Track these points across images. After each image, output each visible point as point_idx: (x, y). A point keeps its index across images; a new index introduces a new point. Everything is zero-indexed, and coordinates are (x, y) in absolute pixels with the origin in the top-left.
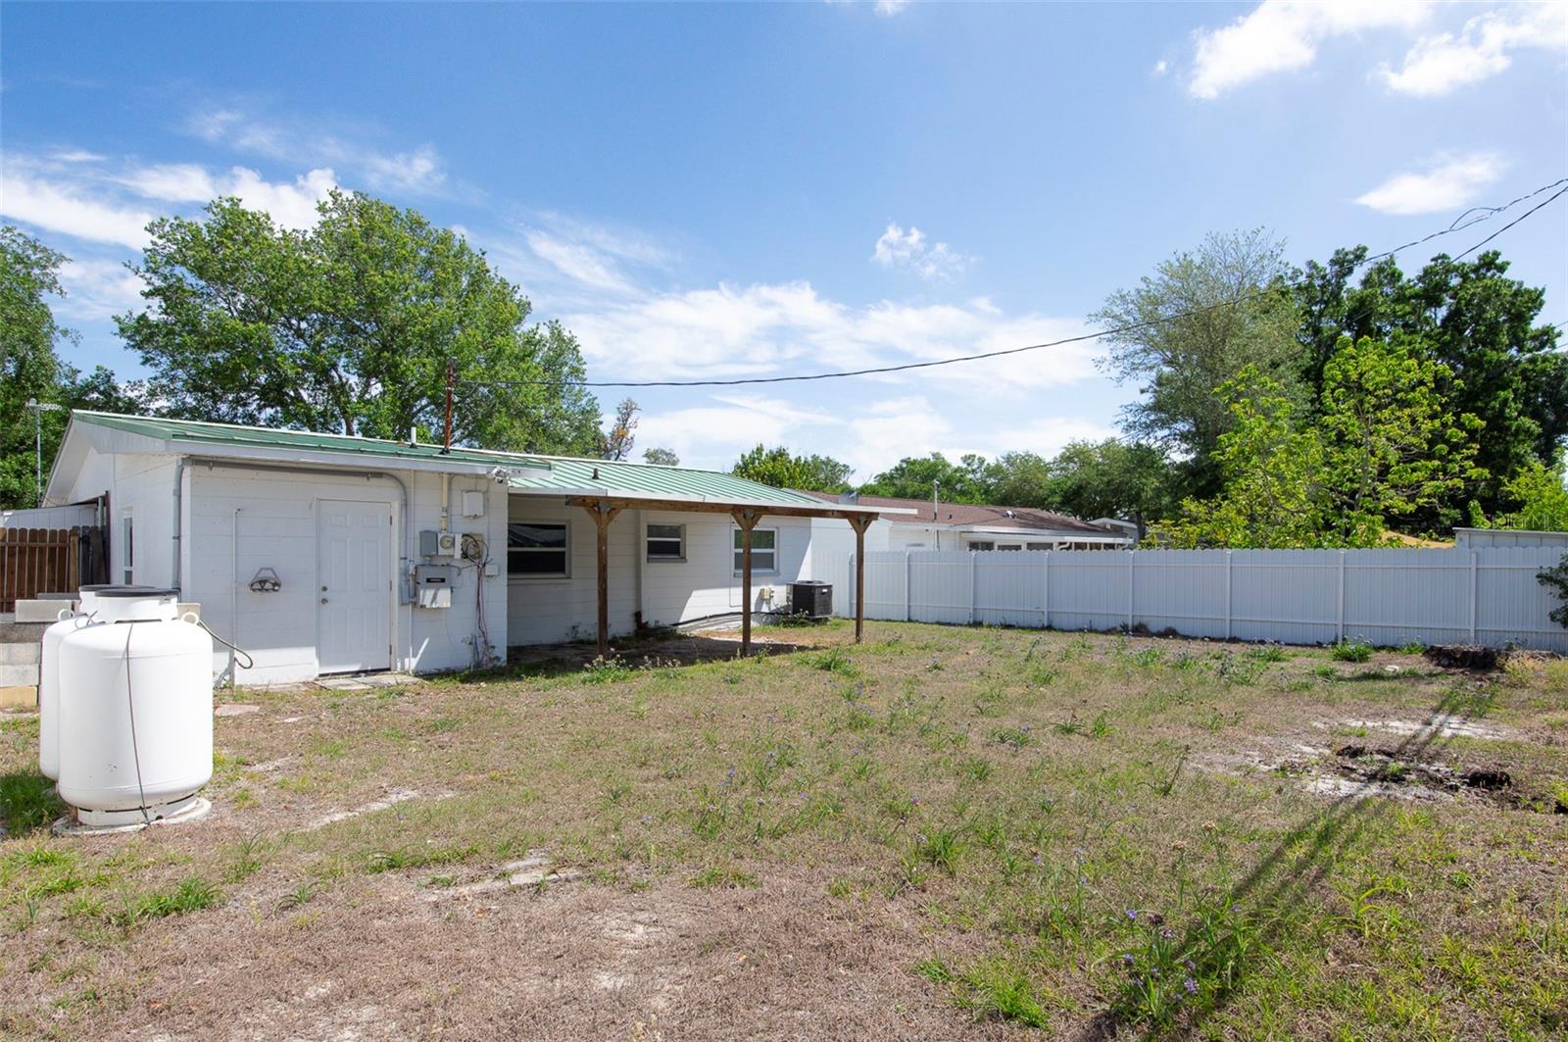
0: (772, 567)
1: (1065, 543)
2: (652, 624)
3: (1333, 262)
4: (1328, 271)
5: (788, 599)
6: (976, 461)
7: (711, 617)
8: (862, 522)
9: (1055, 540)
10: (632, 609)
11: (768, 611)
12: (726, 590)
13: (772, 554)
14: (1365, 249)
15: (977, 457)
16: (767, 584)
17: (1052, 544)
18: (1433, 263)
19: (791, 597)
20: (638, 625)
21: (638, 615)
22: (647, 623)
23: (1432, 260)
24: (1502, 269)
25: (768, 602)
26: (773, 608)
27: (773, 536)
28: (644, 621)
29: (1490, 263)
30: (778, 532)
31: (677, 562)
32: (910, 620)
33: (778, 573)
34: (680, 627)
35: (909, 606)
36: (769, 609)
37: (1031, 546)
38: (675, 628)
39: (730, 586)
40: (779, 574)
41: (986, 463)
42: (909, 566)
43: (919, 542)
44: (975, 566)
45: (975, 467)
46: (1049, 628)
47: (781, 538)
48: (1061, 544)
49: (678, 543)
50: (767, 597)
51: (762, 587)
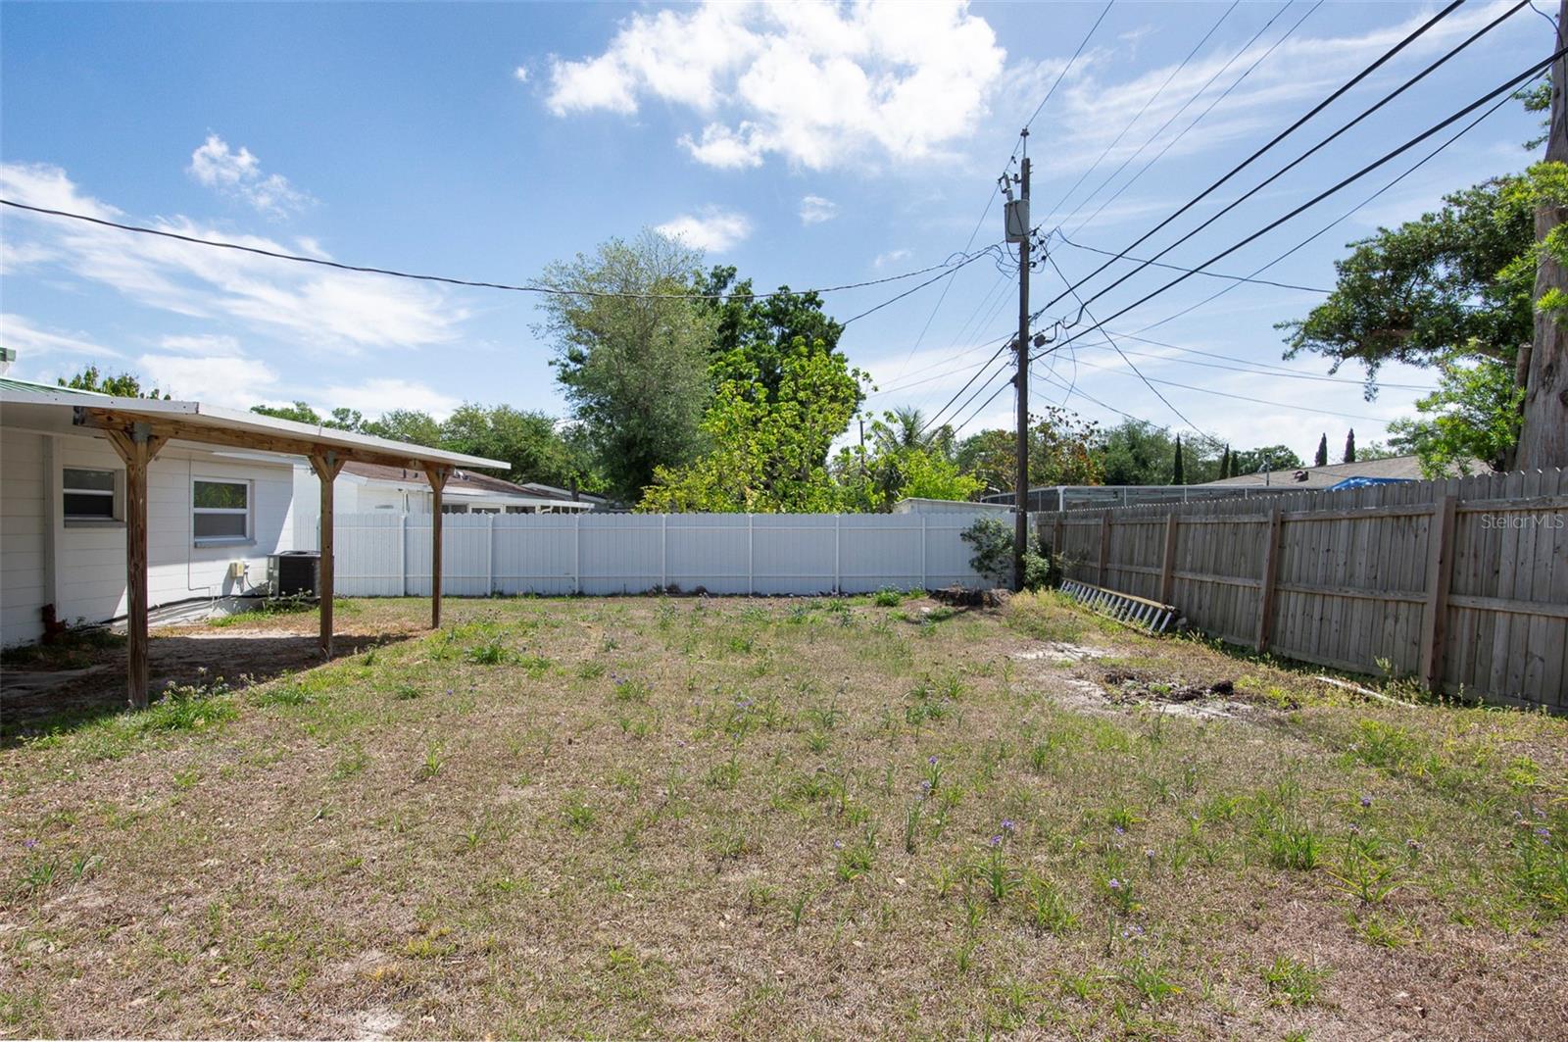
0: (243, 533)
1: (548, 507)
2: (72, 623)
3: (714, 275)
4: (709, 281)
5: (270, 576)
6: (351, 416)
7: (162, 606)
8: (441, 476)
9: (537, 503)
10: (35, 600)
11: (239, 593)
12: (183, 567)
13: (244, 516)
14: (735, 270)
15: (352, 411)
16: (238, 558)
17: (534, 508)
18: (779, 292)
19: (276, 573)
20: (47, 628)
21: (47, 612)
22: (64, 622)
23: (780, 289)
24: (819, 305)
25: (240, 581)
26: (247, 588)
27: (244, 493)
28: (58, 620)
29: (811, 299)
30: (252, 487)
31: (111, 527)
32: (407, 595)
33: (252, 542)
34: (117, 624)
35: (406, 578)
36: (242, 591)
37: (510, 509)
38: (107, 626)
39: (189, 561)
40: (255, 543)
41: (362, 419)
42: (405, 531)
43: (388, 504)
44: (493, 530)
45: (349, 422)
46: (580, 595)
47: (256, 496)
48: (543, 507)
49: (110, 498)
50: (240, 574)
51: (233, 561)
